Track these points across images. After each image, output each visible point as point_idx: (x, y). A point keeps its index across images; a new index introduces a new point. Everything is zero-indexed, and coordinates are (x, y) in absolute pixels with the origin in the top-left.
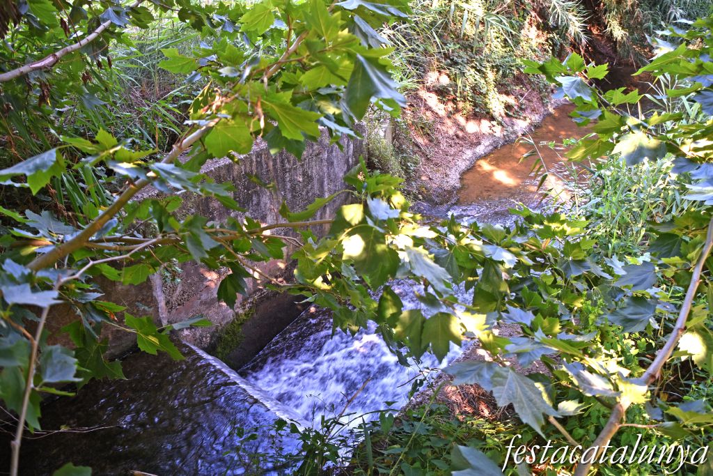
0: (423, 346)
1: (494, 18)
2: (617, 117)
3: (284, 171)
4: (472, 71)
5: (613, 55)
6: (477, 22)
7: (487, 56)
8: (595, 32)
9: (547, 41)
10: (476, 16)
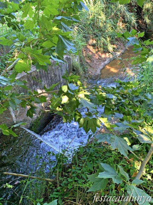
0: (88, 129)
1: (109, 20)
2: (148, 49)
3: (48, 74)
4: (103, 38)
5: (146, 29)
6: (103, 22)
7: (107, 33)
8: (140, 22)
9: (125, 26)
10: (103, 20)
